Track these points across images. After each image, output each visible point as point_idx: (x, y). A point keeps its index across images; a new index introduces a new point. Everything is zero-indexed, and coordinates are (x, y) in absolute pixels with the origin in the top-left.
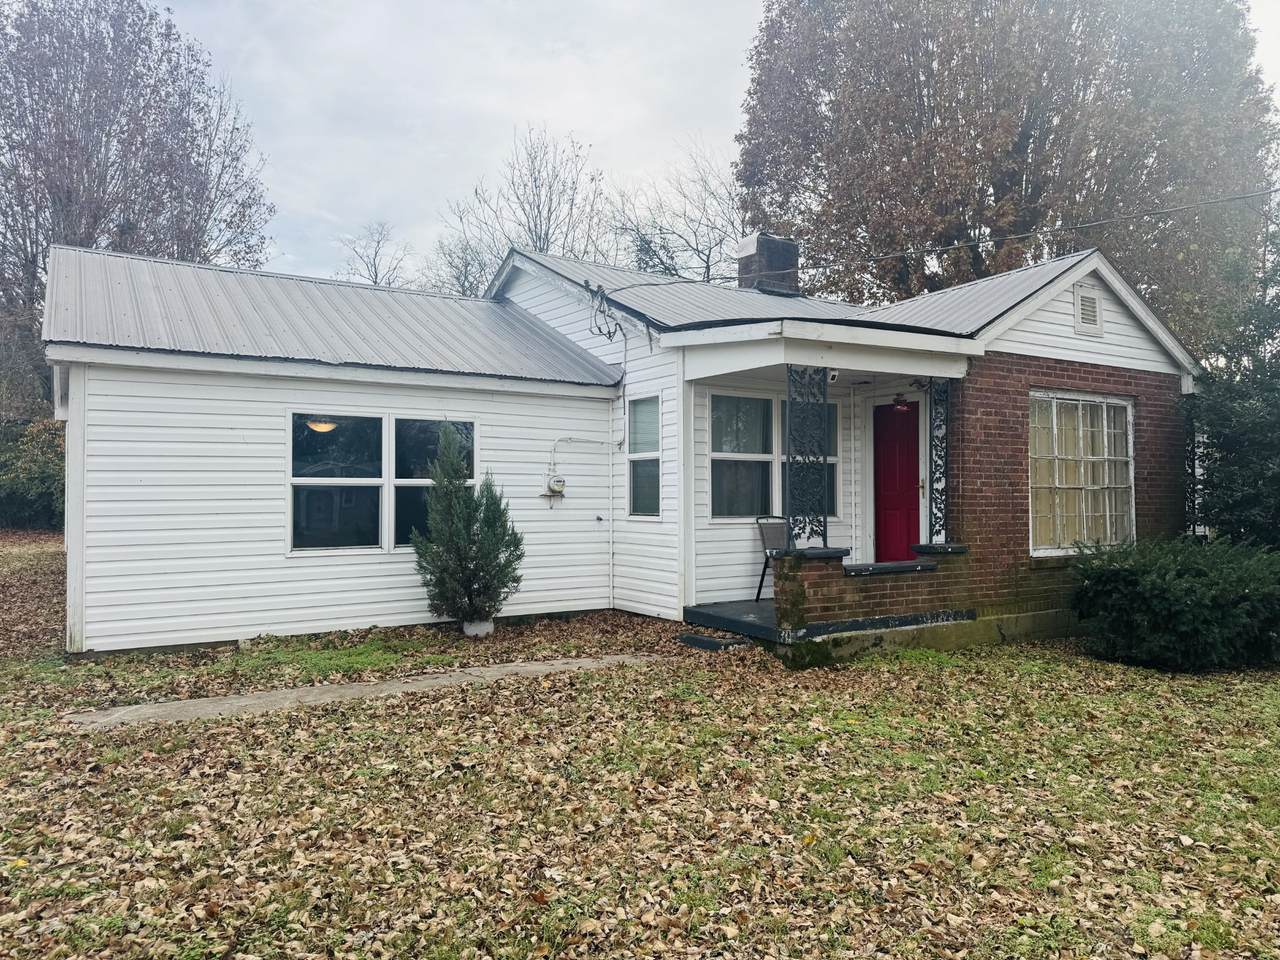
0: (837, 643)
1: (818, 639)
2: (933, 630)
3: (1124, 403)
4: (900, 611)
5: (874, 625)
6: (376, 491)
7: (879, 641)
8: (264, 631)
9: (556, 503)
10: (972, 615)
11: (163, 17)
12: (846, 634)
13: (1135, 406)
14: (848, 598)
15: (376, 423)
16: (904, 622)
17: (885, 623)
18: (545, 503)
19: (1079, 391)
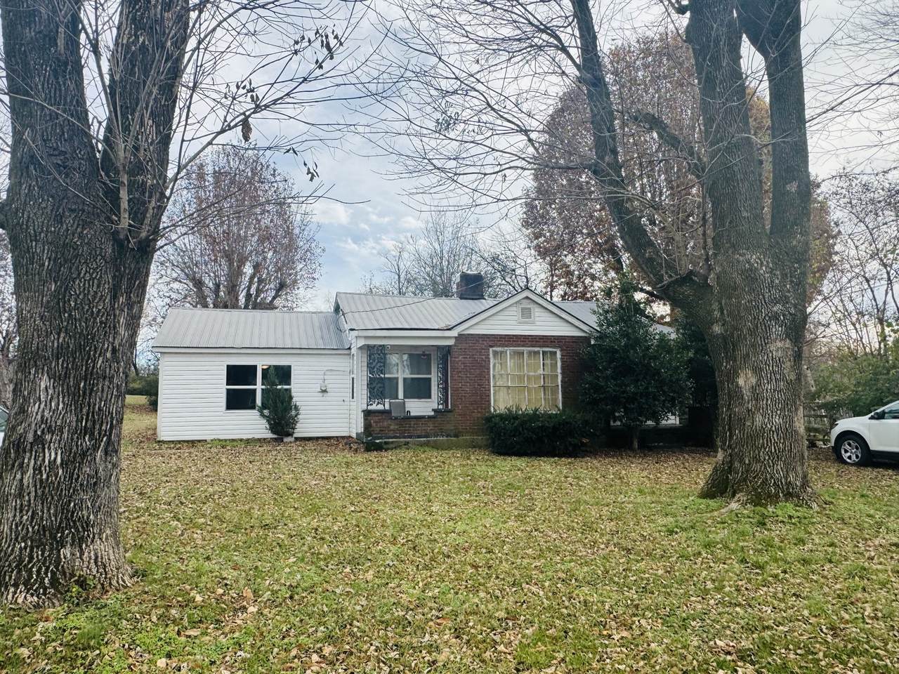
0: (386, 443)
1: (378, 441)
2: (435, 441)
3: (554, 350)
4: (419, 433)
5: (405, 437)
6: (255, 391)
7: (406, 444)
8: (216, 437)
9: (325, 394)
10: (456, 436)
11: (272, 166)
12: (391, 440)
13: (561, 351)
14: (392, 427)
15: (255, 367)
16: (419, 437)
17: (410, 437)
18: (321, 394)
19: (523, 346)
